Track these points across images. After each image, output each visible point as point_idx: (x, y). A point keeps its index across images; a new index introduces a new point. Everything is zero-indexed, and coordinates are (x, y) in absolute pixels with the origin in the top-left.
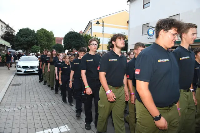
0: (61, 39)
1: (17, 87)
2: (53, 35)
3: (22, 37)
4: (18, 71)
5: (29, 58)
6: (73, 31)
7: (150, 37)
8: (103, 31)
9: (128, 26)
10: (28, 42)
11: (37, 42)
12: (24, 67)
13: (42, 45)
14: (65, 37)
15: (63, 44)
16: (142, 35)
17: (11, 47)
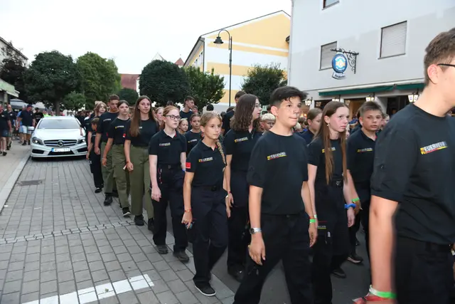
0: (133, 78)
1: (33, 187)
2: (116, 69)
3: (42, 73)
4: (35, 151)
5: (59, 120)
6: (161, 60)
7: (338, 74)
8: (231, 61)
9: (288, 48)
10: (56, 83)
11: (79, 84)
12: (48, 143)
13: (89, 92)
14: (143, 72)
15: (138, 90)
16: (320, 70)
17: (17, 96)
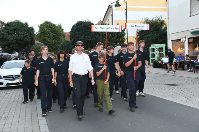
2: (63, 30)
3: (9, 34)
5: (15, 63)
10: (18, 40)
12: (6, 77)
16: (191, 16)
